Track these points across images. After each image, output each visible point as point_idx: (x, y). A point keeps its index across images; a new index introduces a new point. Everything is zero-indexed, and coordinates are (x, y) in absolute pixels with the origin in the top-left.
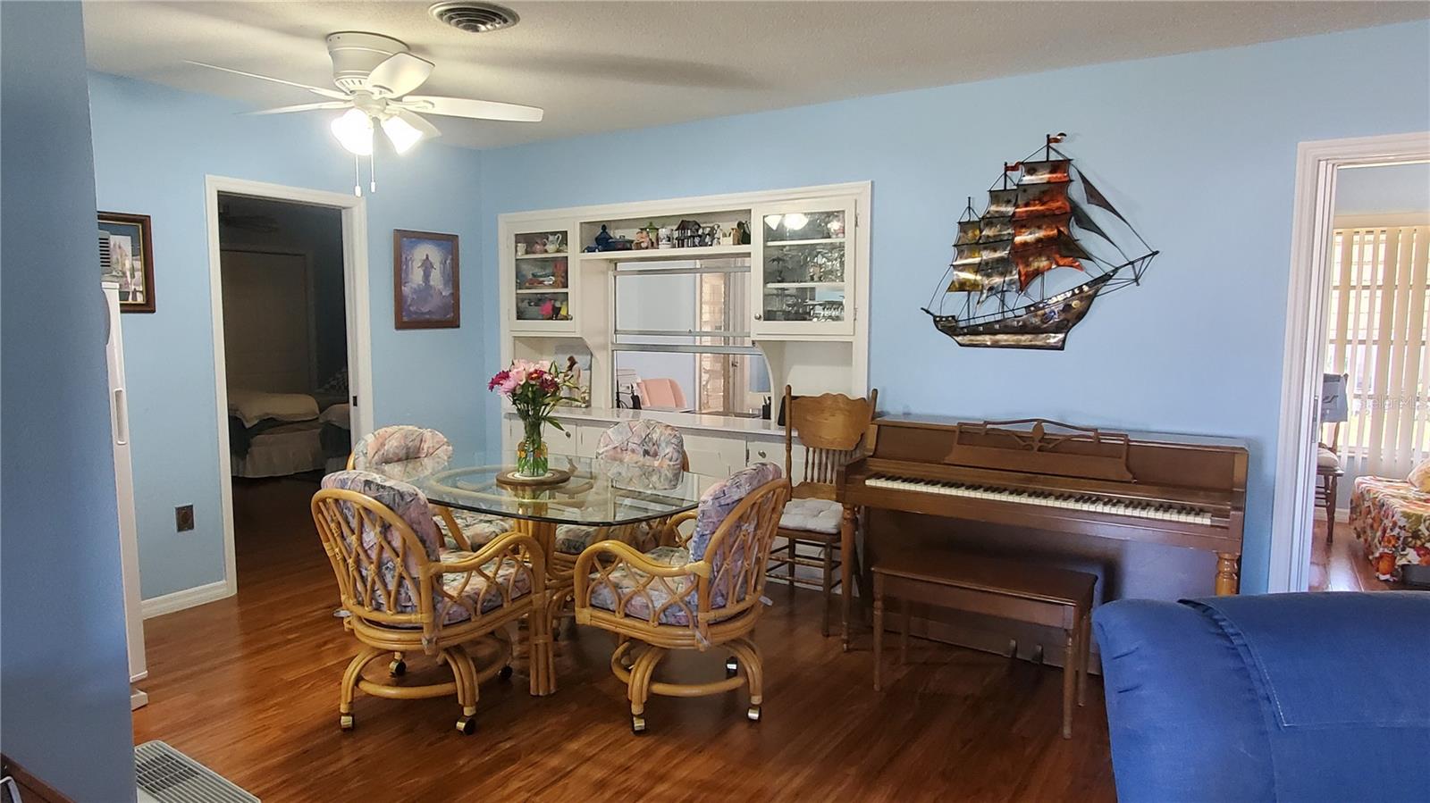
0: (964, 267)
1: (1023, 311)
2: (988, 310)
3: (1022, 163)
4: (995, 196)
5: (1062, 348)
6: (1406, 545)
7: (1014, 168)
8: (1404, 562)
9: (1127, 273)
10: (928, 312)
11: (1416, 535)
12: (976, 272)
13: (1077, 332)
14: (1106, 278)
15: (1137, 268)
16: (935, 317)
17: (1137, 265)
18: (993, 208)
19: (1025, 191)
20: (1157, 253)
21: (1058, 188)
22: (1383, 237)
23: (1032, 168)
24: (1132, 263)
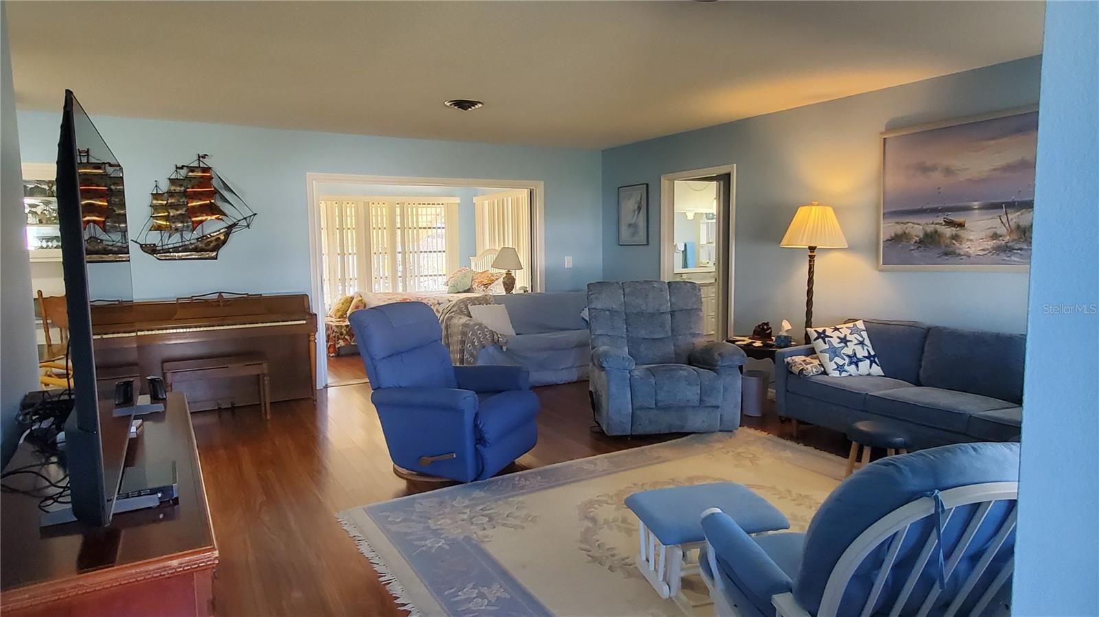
0: (156, 218)
1: (195, 241)
2: (175, 240)
3: (187, 167)
4: (173, 181)
5: (216, 259)
6: (339, 339)
7: (182, 168)
8: (339, 346)
9: (244, 223)
10: (136, 242)
11: (341, 334)
12: (167, 220)
13: (222, 251)
14: (235, 225)
15: (248, 221)
16: (141, 245)
17: (248, 219)
18: (172, 188)
19: (190, 181)
20: (255, 214)
21: (206, 181)
22: (353, 205)
23: (192, 169)
24: (245, 218)
